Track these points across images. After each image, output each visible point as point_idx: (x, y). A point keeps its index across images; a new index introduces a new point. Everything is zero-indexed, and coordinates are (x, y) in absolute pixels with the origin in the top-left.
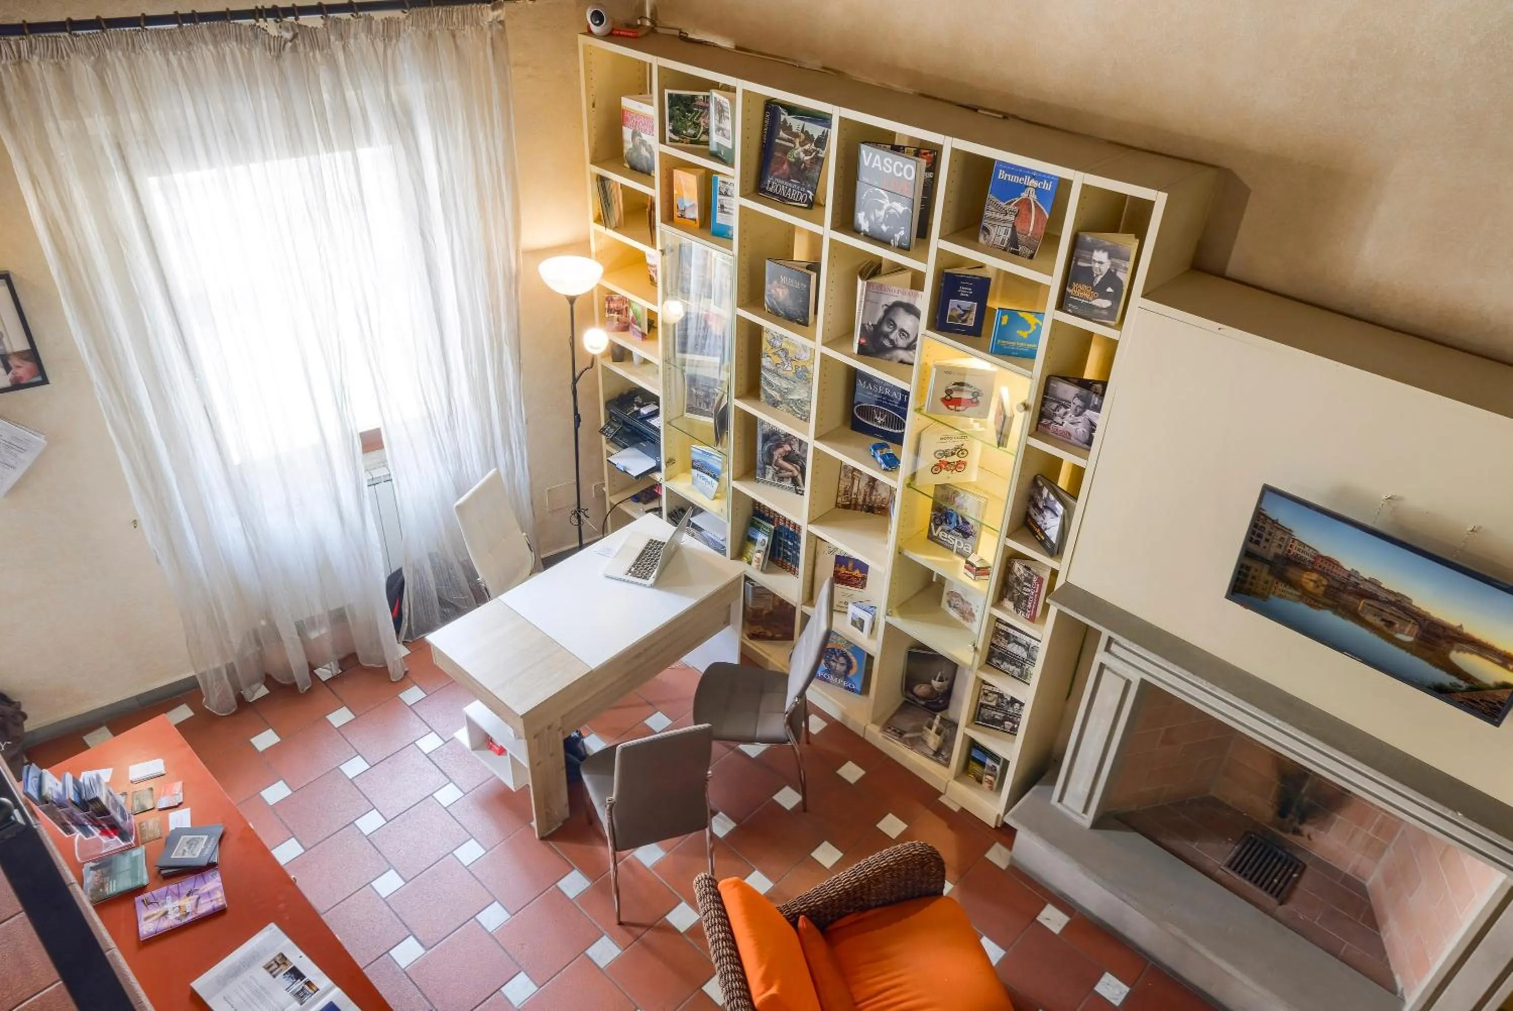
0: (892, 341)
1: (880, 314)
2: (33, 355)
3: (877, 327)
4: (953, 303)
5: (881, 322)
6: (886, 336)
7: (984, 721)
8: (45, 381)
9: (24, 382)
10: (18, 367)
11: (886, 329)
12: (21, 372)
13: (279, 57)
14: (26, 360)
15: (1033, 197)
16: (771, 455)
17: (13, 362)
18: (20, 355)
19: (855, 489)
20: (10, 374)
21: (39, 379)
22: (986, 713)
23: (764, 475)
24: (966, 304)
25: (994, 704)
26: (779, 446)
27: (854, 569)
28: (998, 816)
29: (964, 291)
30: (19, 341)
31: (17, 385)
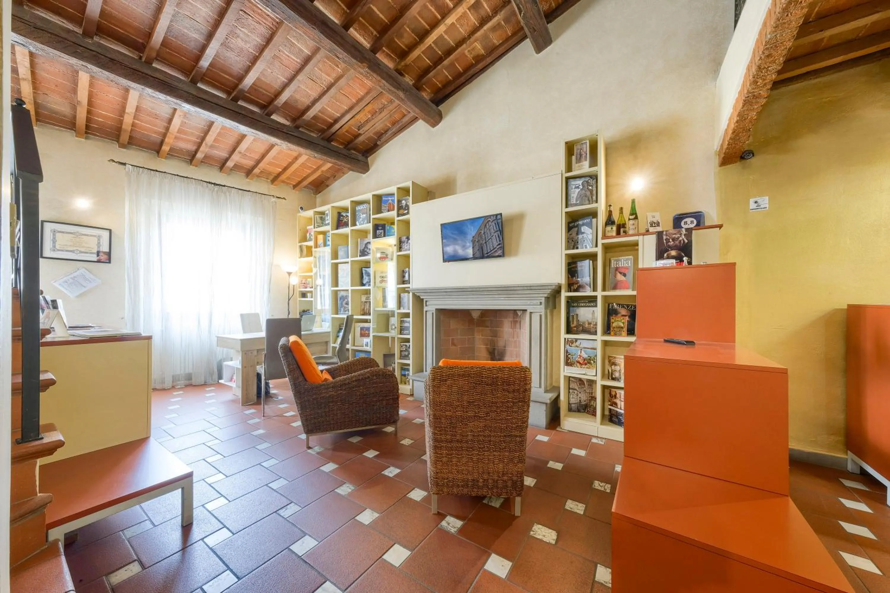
0: (367, 252)
1: (364, 246)
2: (109, 254)
3: (363, 250)
4: (378, 231)
5: (364, 248)
6: (366, 251)
7: (403, 357)
8: (110, 262)
9: (102, 261)
10: (102, 256)
11: (366, 250)
12: (102, 258)
13: (212, 192)
14: (106, 255)
15: (391, 202)
16: (342, 304)
17: (101, 254)
18: (105, 253)
19: (366, 309)
20: (98, 257)
21: (108, 261)
22: (403, 353)
23: (340, 312)
24: (381, 231)
25: (404, 349)
26: (344, 300)
27: (366, 331)
28: (411, 389)
29: (380, 228)
30: (106, 249)
31: (99, 261)
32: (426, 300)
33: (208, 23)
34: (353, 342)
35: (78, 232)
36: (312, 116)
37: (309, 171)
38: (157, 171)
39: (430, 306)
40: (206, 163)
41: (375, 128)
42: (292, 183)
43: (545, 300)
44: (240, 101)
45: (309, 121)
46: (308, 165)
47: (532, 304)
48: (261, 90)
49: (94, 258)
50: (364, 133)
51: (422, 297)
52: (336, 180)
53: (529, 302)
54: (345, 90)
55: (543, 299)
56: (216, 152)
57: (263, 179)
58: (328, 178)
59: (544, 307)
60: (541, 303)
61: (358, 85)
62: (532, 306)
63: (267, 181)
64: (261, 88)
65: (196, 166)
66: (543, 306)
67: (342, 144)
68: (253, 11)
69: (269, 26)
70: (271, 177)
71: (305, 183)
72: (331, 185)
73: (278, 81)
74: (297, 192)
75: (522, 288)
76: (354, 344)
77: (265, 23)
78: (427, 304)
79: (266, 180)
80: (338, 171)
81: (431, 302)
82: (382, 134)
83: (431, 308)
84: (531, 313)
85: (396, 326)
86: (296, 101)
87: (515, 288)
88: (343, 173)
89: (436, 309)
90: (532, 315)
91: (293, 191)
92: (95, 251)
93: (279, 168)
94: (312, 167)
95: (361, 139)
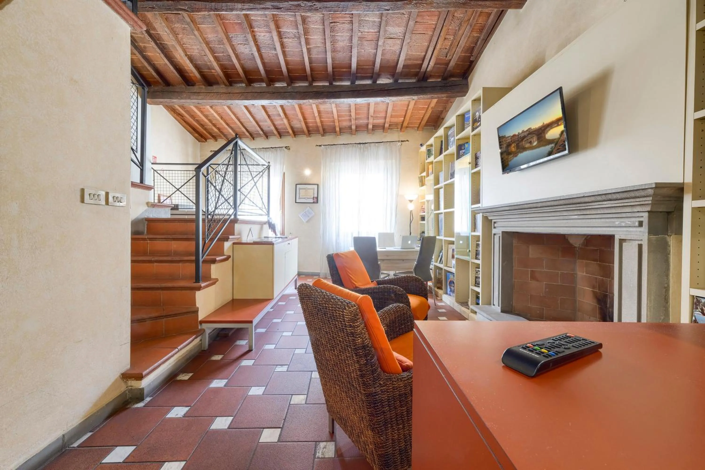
2: (317, 198)
3: (452, 172)
4: (461, 151)
7: (477, 284)
8: (317, 203)
12: (315, 200)
17: (314, 198)
18: (316, 197)
24: (463, 151)
29: (461, 148)
30: (316, 196)
31: (314, 203)
32: (495, 221)
33: (323, 44)
34: (446, 262)
35: (306, 188)
36: (402, 66)
37: (424, 112)
38: (334, 145)
39: (498, 228)
40: (359, 131)
41: (461, 47)
42: (415, 126)
43: (650, 218)
44: (356, 82)
45: (402, 72)
46: (420, 107)
47: (623, 224)
48: (365, 67)
49: (312, 201)
50: (452, 57)
51: (490, 218)
52: (448, 111)
53: (617, 222)
54: (419, 29)
55: (646, 214)
56: (361, 121)
57: (395, 129)
58: (442, 112)
59: (647, 231)
60: (641, 224)
61: (428, 18)
62: (625, 229)
63: (398, 131)
64: (364, 66)
65: (355, 135)
66: (645, 229)
67: (438, 77)
68: (337, 18)
69: (349, 20)
70: (400, 127)
71: (424, 122)
72: (445, 116)
73: (371, 54)
74: (421, 132)
75: (599, 198)
76: (447, 265)
77: (346, 21)
78: (495, 226)
79: (397, 129)
80: (447, 102)
81: (499, 223)
82: (473, 48)
83: (498, 231)
84: (622, 241)
85: (470, 250)
86: (388, 61)
87: (587, 200)
88: (451, 102)
89: (503, 232)
90: (624, 244)
91: (418, 132)
92: (312, 197)
93: (401, 118)
94: (424, 108)
95: (452, 64)
